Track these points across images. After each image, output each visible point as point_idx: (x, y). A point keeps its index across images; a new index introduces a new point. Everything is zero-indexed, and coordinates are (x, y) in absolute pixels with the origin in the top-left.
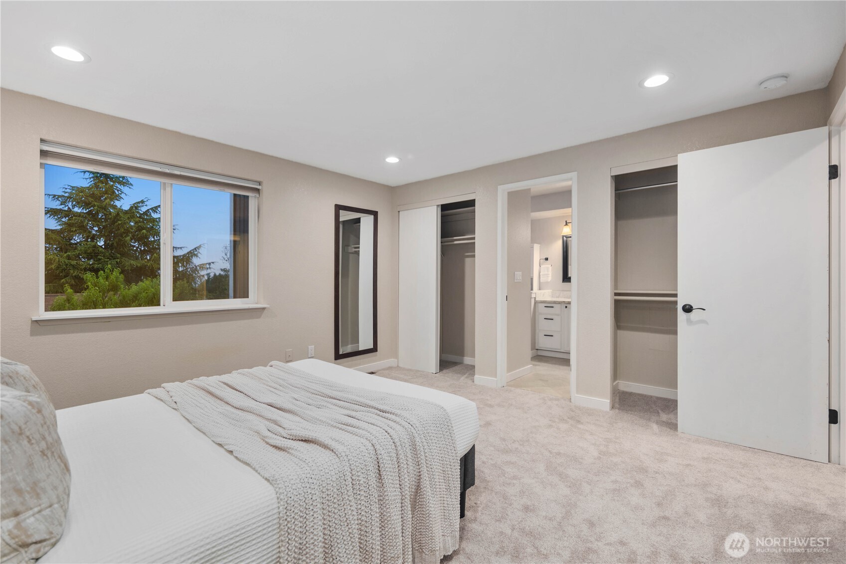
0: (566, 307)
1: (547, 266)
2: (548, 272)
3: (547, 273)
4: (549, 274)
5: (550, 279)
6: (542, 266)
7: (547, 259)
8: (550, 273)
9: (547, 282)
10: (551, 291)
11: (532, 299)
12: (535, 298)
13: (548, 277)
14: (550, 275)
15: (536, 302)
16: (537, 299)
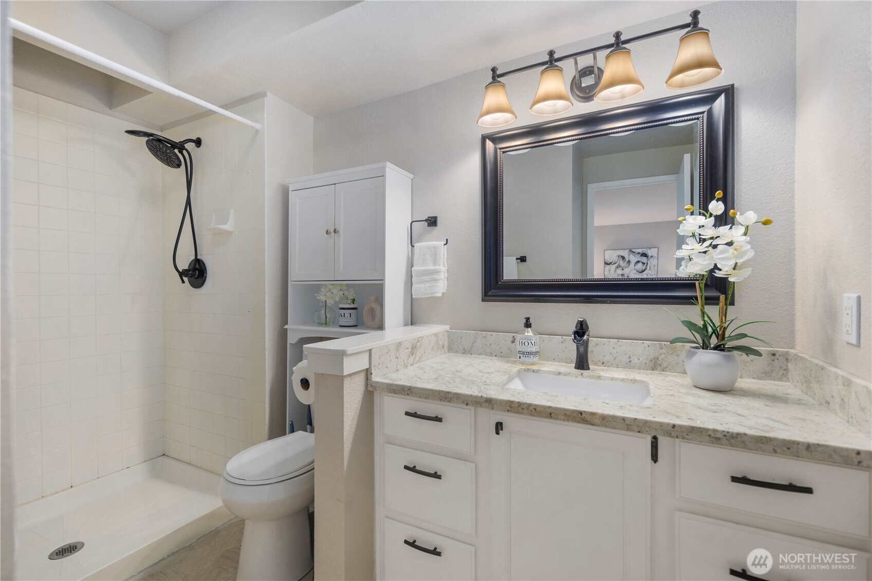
0: (499, 427)
1: (433, 242)
2: (435, 263)
3: (431, 267)
4: (437, 272)
5: (441, 288)
6: (416, 245)
7: (432, 222)
8: (443, 268)
9: (434, 301)
10: (447, 327)
11: (347, 384)
12: (368, 372)
13: (436, 280)
14: (443, 276)
15: (371, 391)
16: (376, 378)
